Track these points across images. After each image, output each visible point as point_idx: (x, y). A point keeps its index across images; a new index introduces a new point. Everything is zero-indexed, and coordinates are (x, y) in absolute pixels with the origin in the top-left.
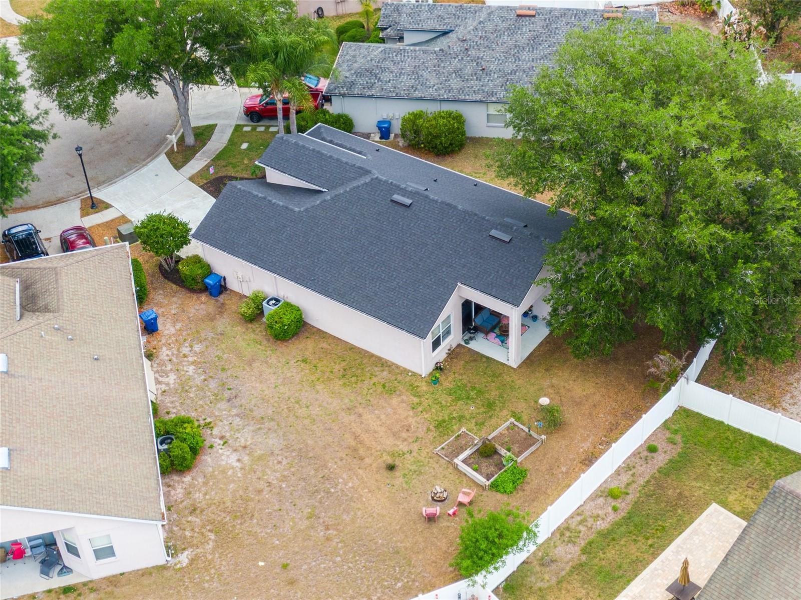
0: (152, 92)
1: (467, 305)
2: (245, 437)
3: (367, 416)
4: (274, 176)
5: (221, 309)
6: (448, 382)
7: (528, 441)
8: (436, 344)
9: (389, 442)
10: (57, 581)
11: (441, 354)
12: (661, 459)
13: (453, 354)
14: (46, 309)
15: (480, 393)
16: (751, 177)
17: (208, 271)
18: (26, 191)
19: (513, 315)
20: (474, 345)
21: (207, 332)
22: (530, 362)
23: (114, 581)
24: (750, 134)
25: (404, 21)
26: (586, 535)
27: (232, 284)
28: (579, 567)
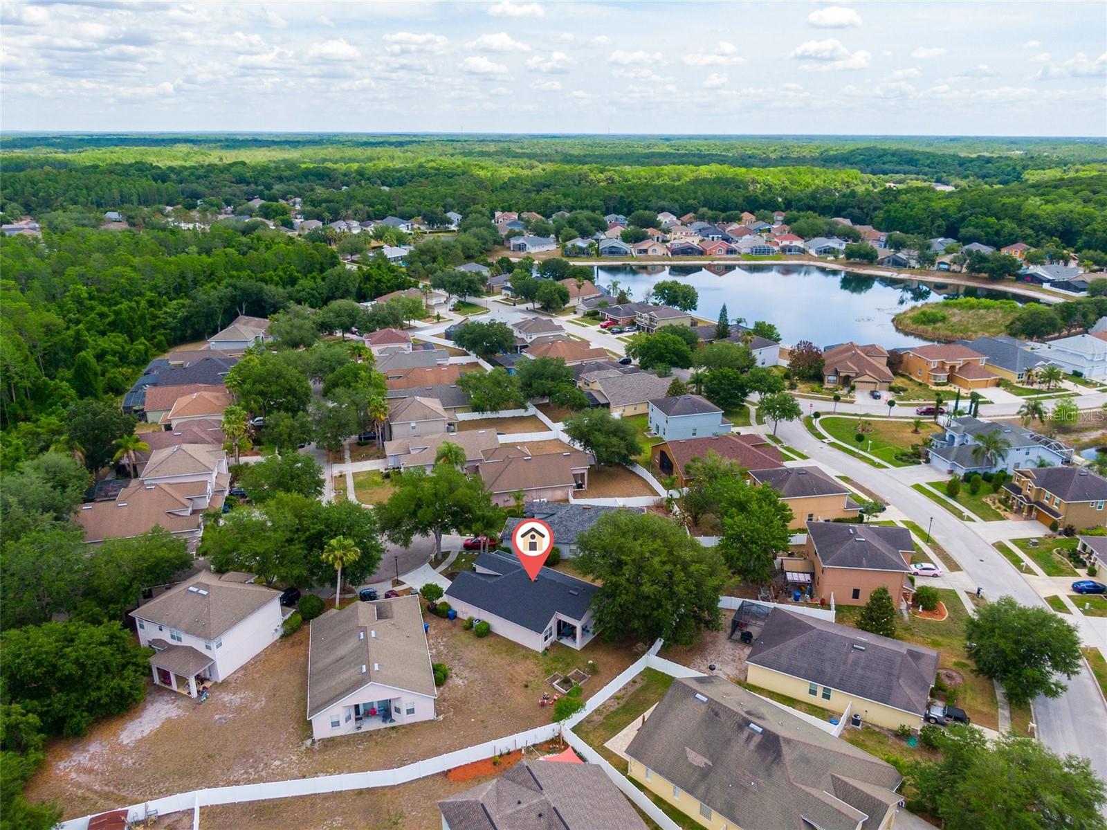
0: (428, 535)
1: (560, 622)
2: (466, 673)
3: (516, 667)
4: (480, 569)
5: (454, 625)
6: (551, 655)
7: (584, 677)
8: (546, 638)
9: (525, 677)
10: (389, 725)
11: (548, 643)
12: (638, 686)
13: (553, 644)
14: (387, 618)
15: (564, 660)
16: (668, 567)
17: (449, 608)
18: (374, 573)
19: (578, 625)
20: (561, 641)
21: (448, 634)
22: (585, 648)
23: (413, 725)
24: (670, 553)
25: (535, 509)
26: (606, 713)
27: (460, 615)
28: (602, 724)
